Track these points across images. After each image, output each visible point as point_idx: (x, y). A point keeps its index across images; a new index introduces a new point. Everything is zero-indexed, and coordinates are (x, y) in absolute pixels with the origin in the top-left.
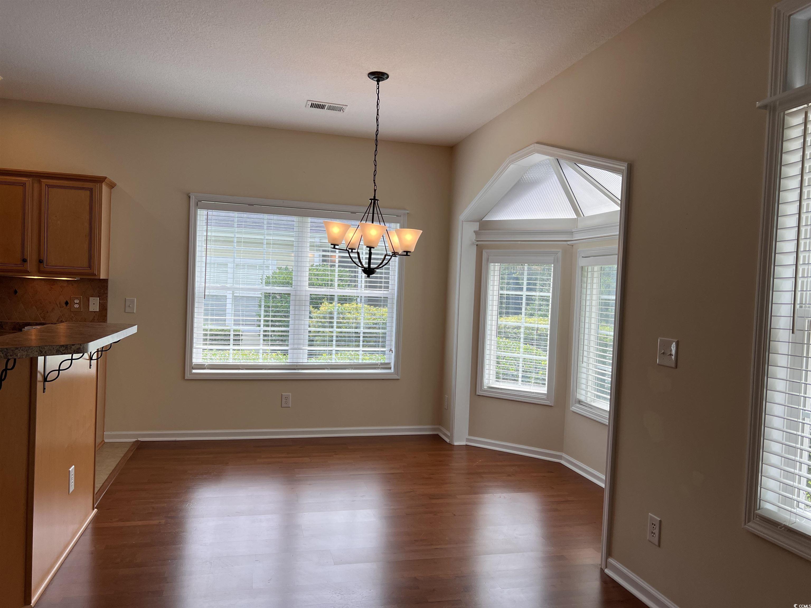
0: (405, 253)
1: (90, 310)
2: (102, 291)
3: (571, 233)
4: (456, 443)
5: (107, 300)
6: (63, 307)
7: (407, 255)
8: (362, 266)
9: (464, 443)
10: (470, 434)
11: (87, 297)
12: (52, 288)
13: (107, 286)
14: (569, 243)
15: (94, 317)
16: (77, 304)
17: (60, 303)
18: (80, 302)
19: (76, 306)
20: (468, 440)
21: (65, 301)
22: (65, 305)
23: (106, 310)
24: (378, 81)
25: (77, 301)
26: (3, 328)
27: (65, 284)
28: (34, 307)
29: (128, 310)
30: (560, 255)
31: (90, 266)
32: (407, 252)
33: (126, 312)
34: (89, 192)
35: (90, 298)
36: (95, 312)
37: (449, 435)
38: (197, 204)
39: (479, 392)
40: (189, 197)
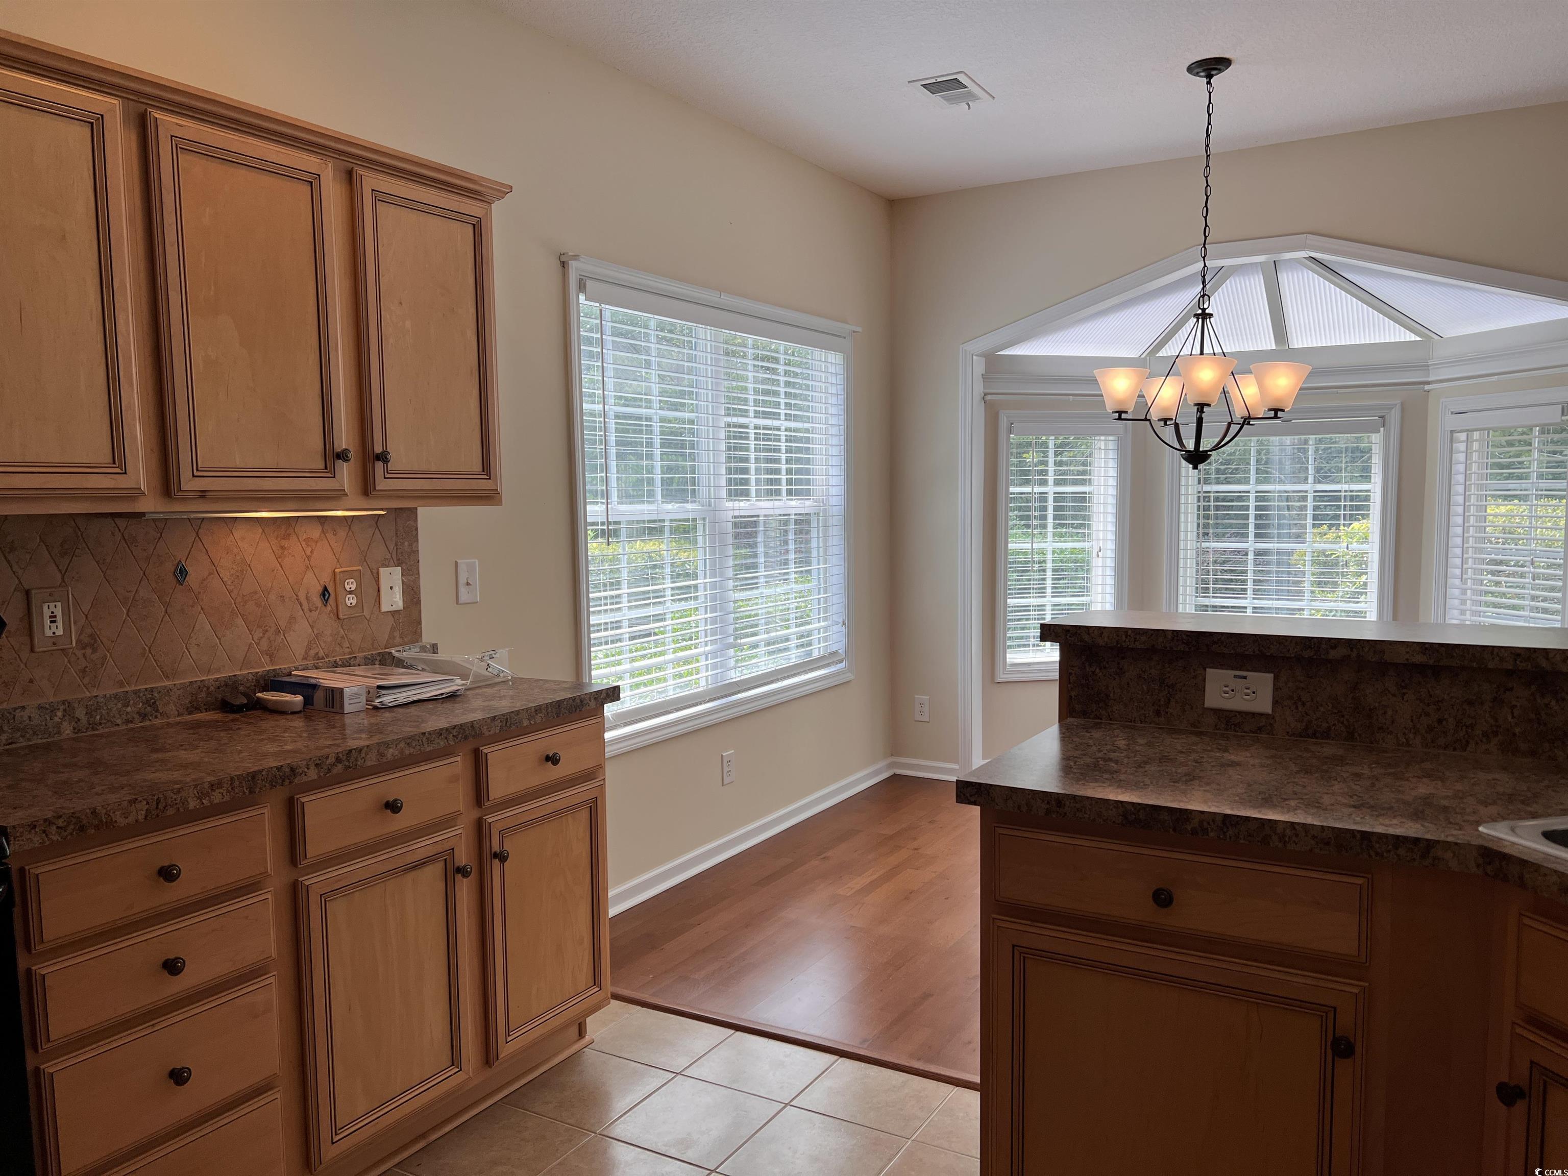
1: (383, 610)
2: (406, 544)
5: (418, 574)
6: (317, 608)
11: (372, 569)
12: (283, 548)
13: (417, 529)
15: (393, 629)
16: (351, 592)
17: (307, 598)
18: (359, 585)
19: (351, 600)
21: (321, 589)
22: (317, 601)
23: (419, 602)
25: (351, 585)
26: (157, 711)
27: (315, 532)
28: (240, 621)
29: (464, 596)
33: (460, 602)
34: (470, 228)
35: (382, 570)
36: (394, 613)
37: (956, 766)
38: (582, 287)
39: (1001, 677)
40: (564, 265)
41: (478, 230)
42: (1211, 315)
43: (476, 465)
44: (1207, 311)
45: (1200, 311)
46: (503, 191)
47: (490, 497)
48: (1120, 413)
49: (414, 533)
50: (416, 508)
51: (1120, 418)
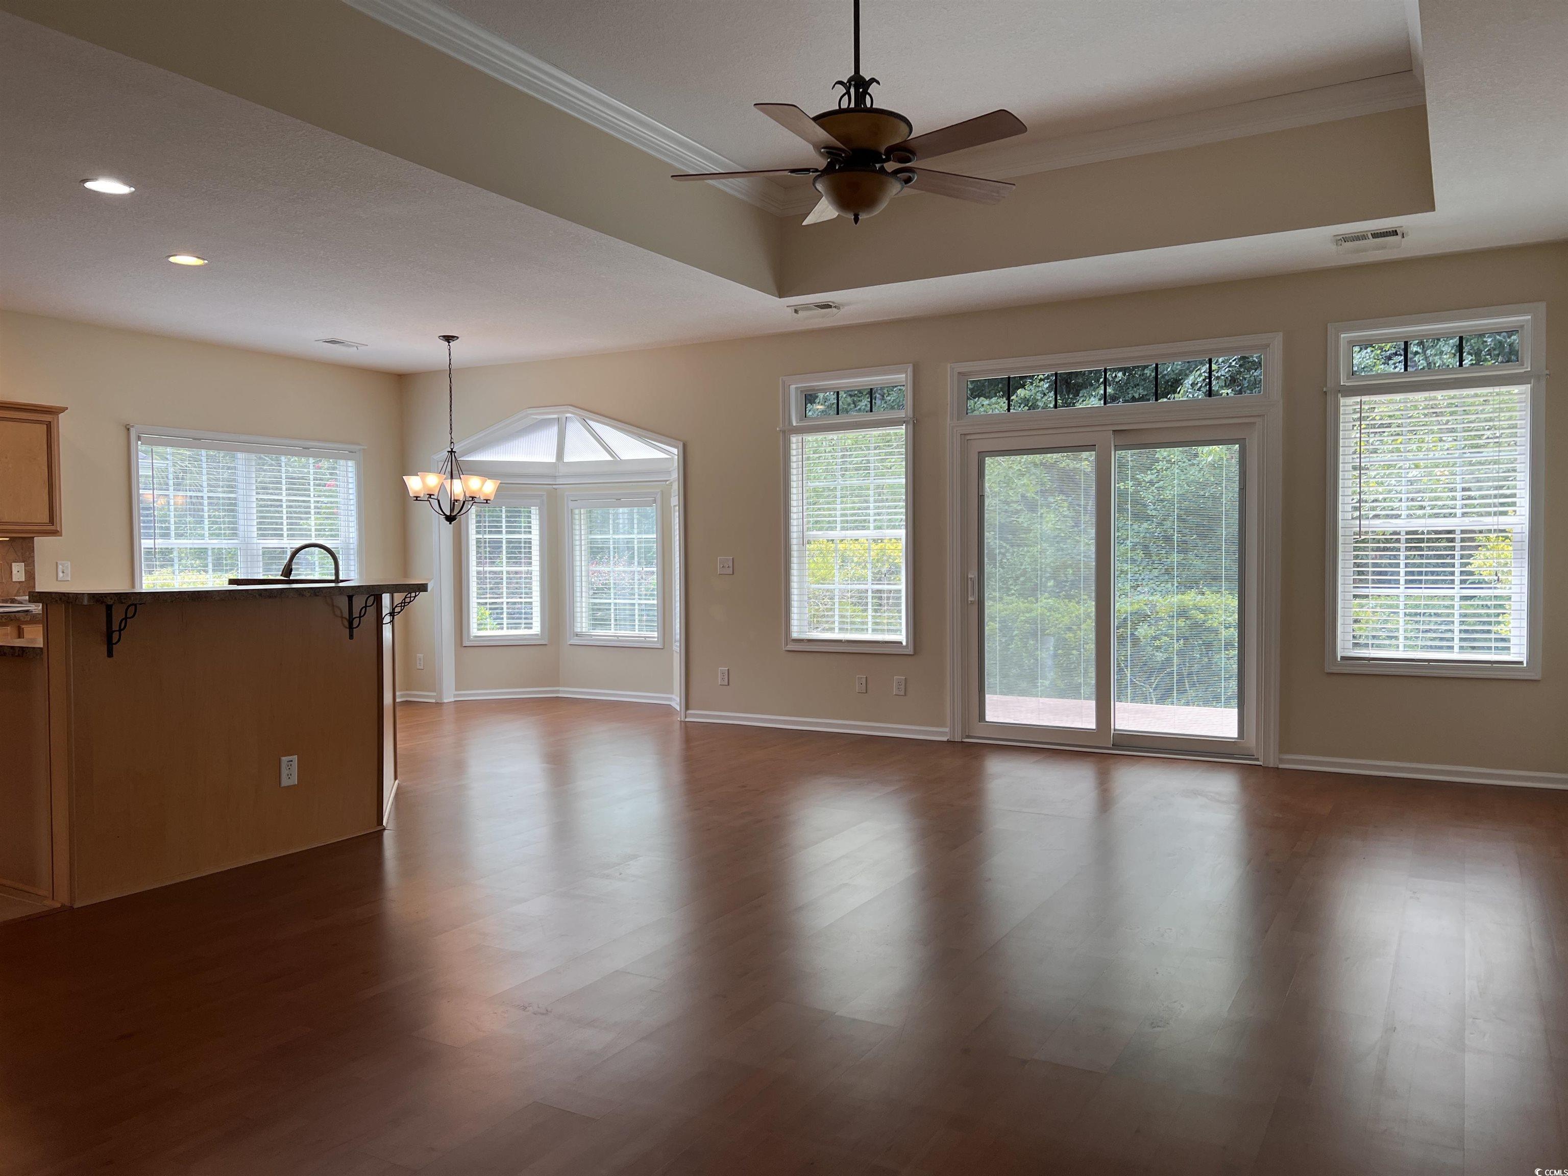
0: (485, 501)
1: (14, 580)
2: (28, 553)
3: (555, 477)
4: (445, 701)
7: (487, 503)
8: (445, 514)
9: (452, 700)
10: (456, 690)
11: (7, 563)
13: (33, 547)
14: (554, 486)
15: (19, 589)
20: (455, 696)
23: (34, 578)
24: (449, 342)
29: (61, 578)
30: (545, 498)
31: (52, 521)
32: (487, 500)
33: (59, 579)
34: (46, 426)
35: (13, 564)
36: (20, 582)
37: (434, 694)
38: (139, 438)
39: (466, 643)
40: (128, 429)
41: (49, 425)
42: (455, 452)
43: (46, 519)
44: (454, 450)
45: (450, 450)
46: (63, 410)
47: (56, 533)
48: (417, 497)
49: (32, 549)
50: (33, 537)
51: (417, 500)
